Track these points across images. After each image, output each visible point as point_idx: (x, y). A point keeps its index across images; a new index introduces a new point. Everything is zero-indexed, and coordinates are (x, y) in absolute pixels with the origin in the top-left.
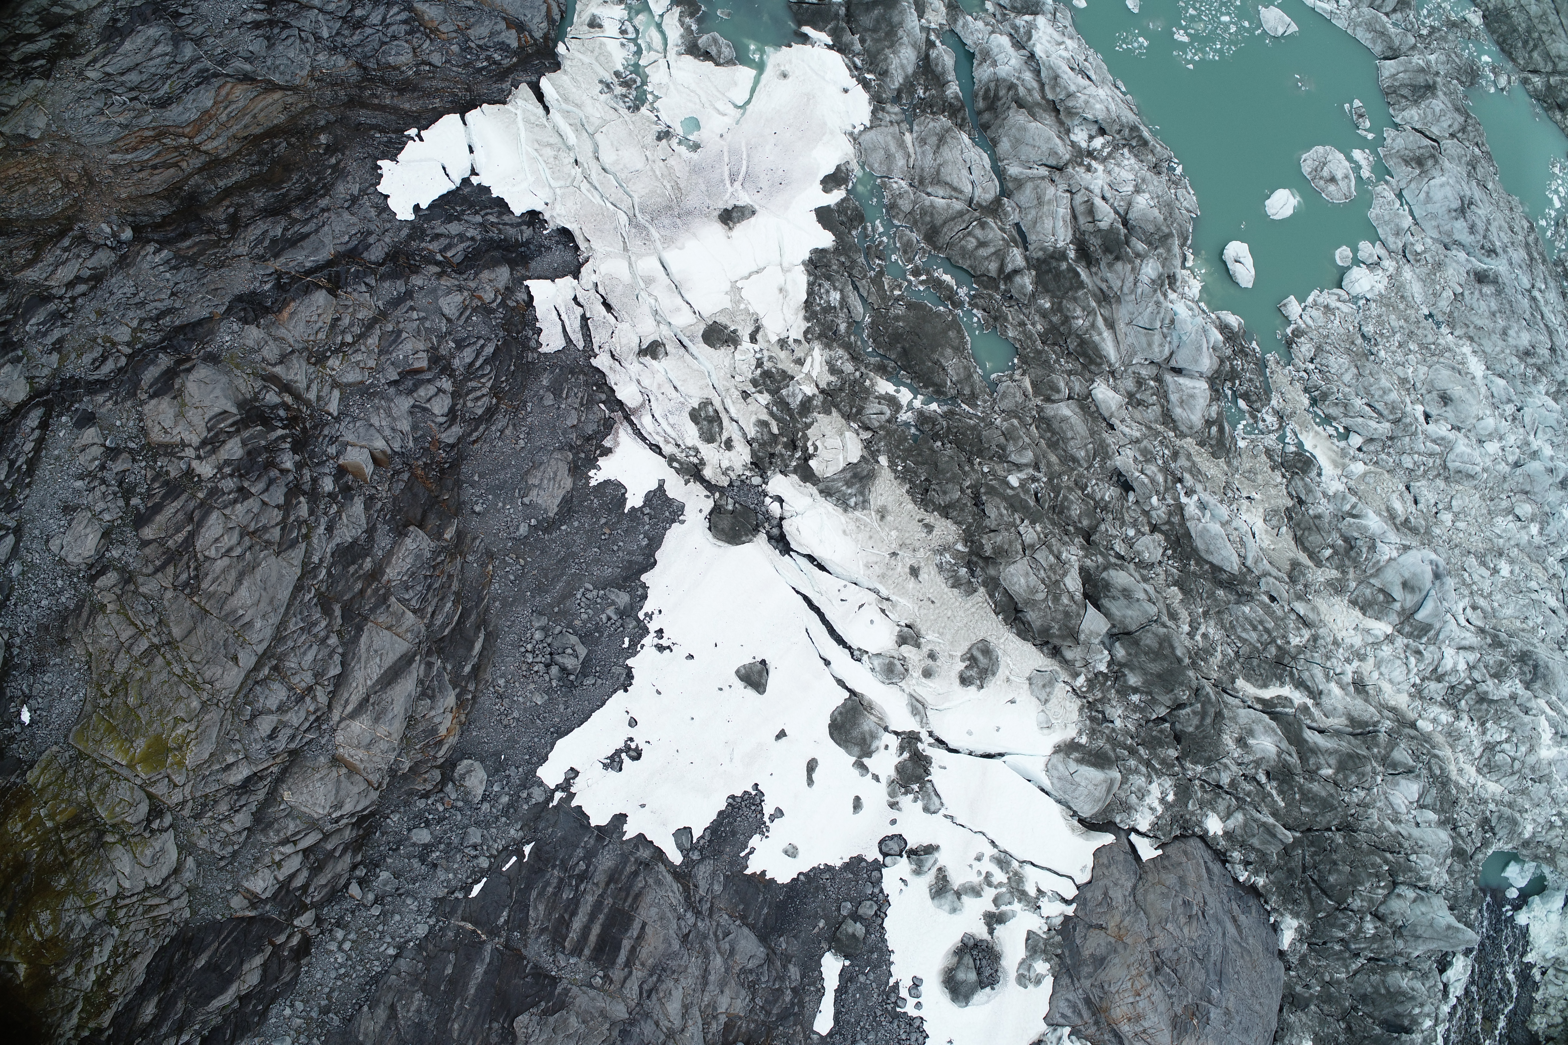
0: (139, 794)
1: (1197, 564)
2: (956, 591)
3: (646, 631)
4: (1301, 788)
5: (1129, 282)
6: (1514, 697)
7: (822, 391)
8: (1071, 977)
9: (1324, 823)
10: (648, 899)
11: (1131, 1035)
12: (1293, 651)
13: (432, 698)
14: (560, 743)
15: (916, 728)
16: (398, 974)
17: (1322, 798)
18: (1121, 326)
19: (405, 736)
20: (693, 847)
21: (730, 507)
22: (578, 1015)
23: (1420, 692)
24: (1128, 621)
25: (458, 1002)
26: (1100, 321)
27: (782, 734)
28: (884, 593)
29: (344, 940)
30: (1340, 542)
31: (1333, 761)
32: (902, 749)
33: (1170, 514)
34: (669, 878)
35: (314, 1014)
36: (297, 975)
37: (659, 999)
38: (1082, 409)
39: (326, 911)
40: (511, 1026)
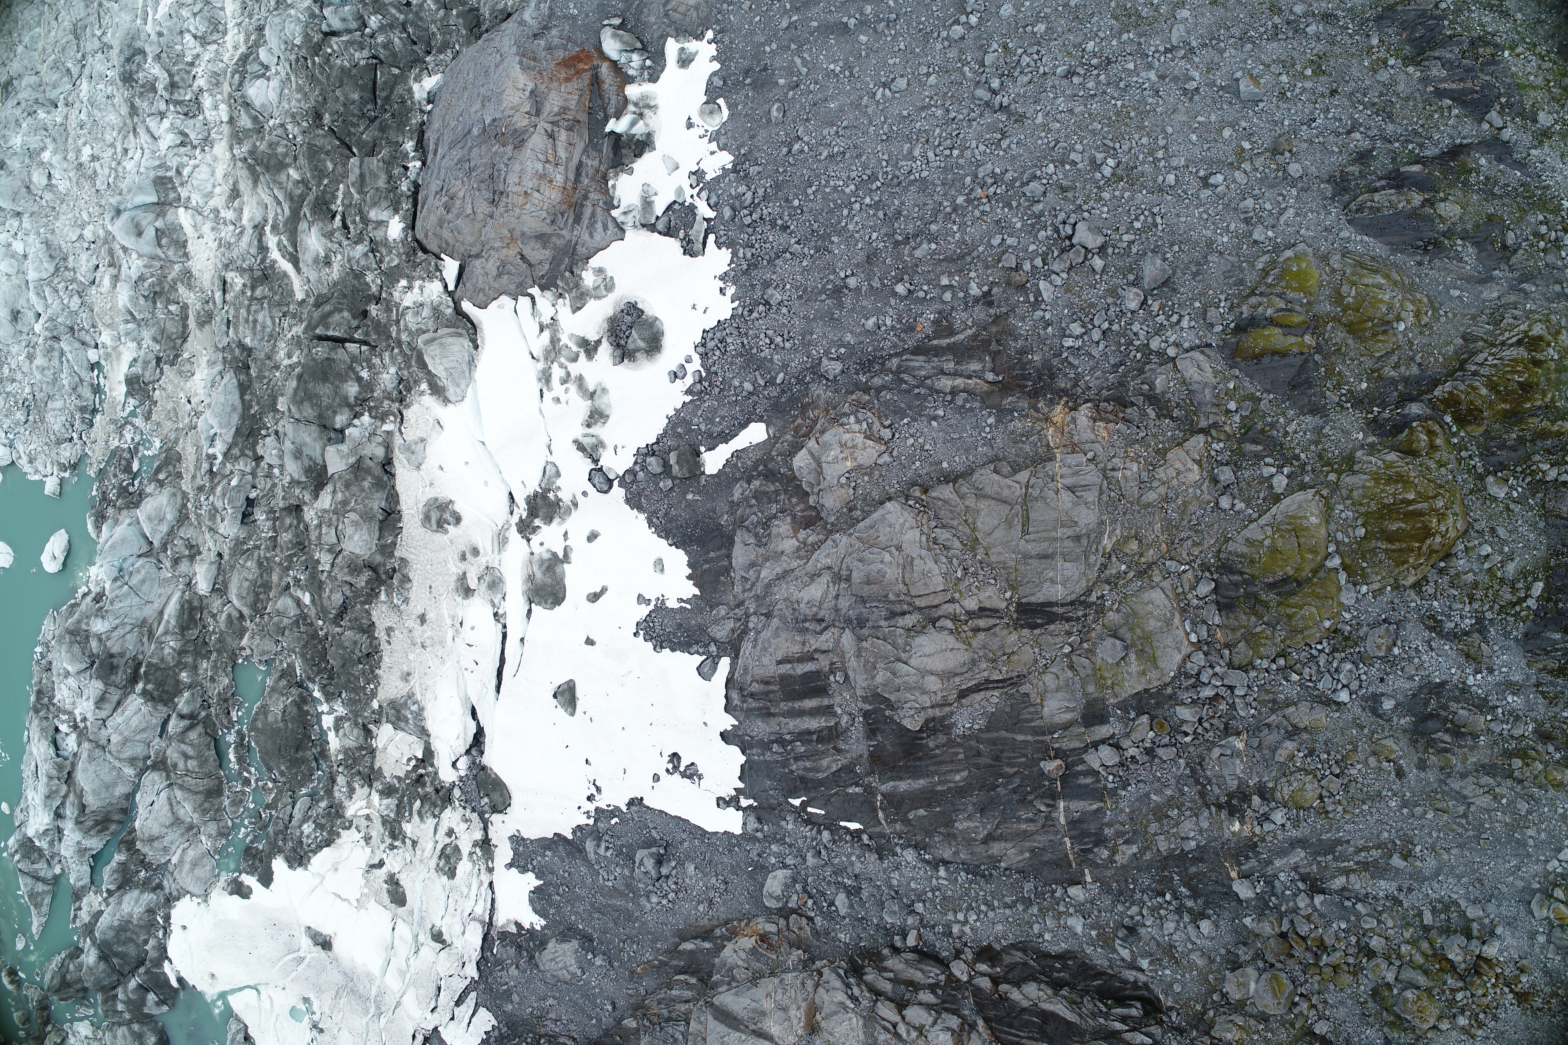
1: (251, 407)
2: (411, 576)
3: (597, 809)
4: (318, 186)
5: (120, 632)
6: (158, 58)
8: (574, 249)
9: (327, 140)
10: (760, 672)
11: (561, 169)
12: (246, 277)
13: (731, 969)
14: (710, 829)
15: (514, 529)
16: (956, 853)
17: (310, 163)
18: (157, 605)
19: (772, 974)
20: (710, 656)
21: (486, 800)
22: (873, 677)
23: (206, 139)
24: (315, 435)
25: (939, 788)
26: (161, 629)
27: (590, 642)
28: (450, 633)
29: (958, 922)
30: (159, 305)
31: (283, 177)
32: (536, 529)
33: (237, 459)
34: (739, 662)
35: (1035, 910)
36: (1012, 946)
37: (820, 608)
38: (226, 587)
39: (945, 954)
40: (921, 731)
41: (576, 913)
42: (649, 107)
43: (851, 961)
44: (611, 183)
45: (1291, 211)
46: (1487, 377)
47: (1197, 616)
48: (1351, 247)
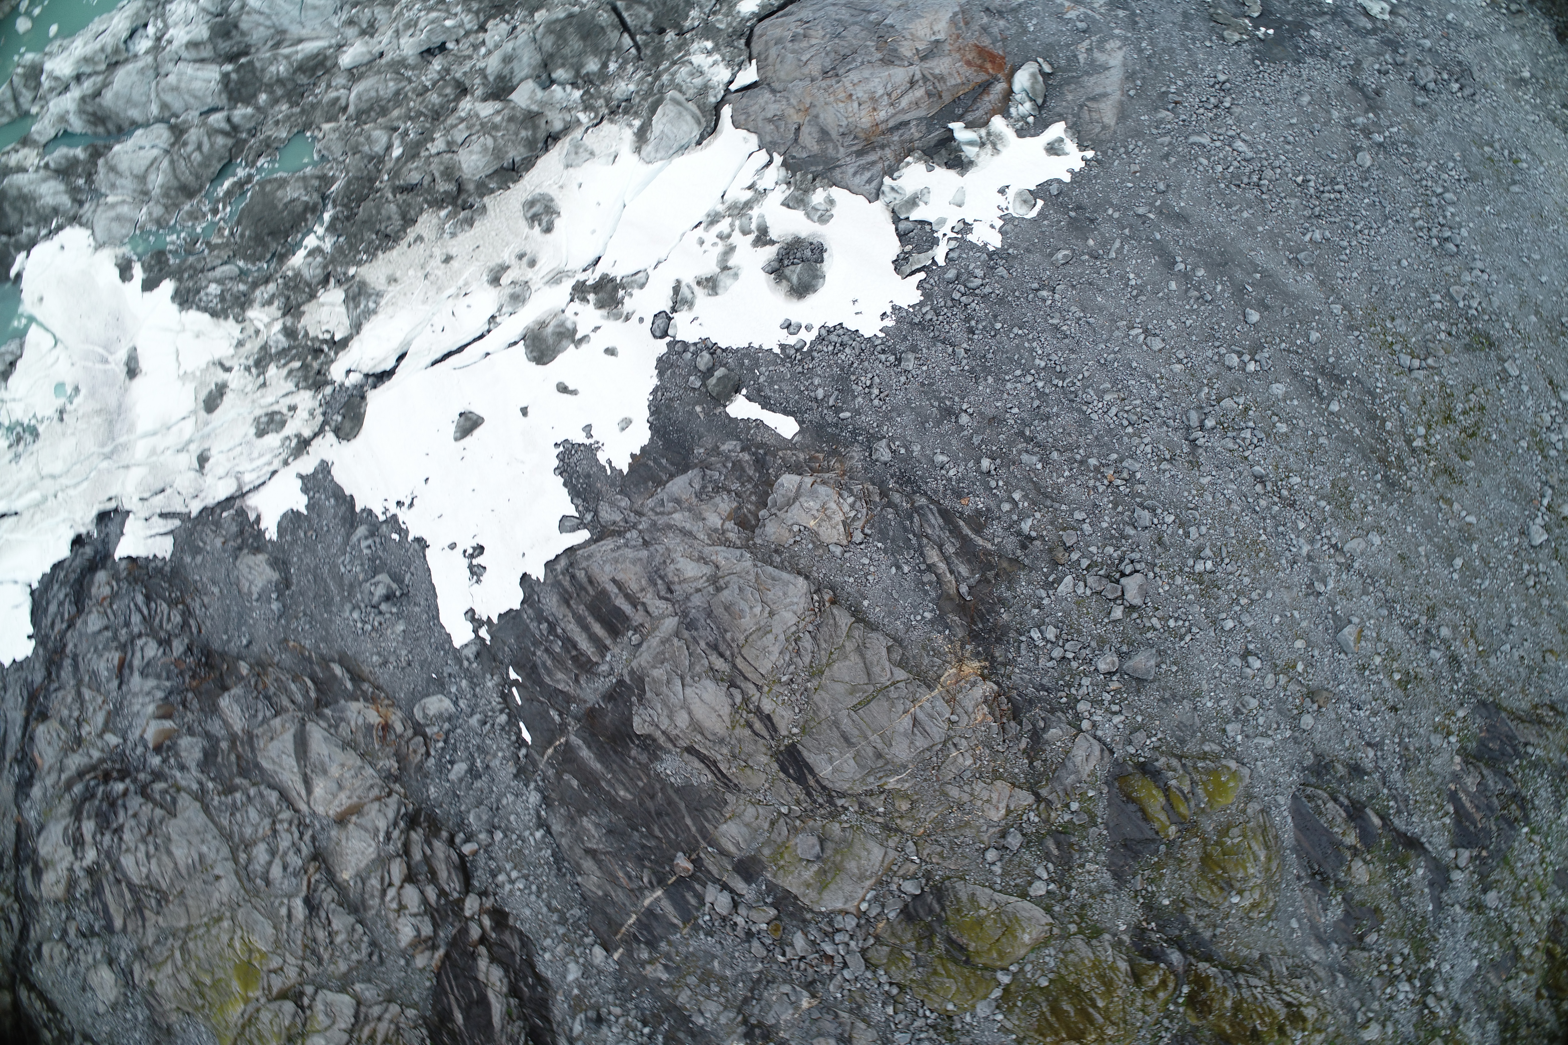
0: (274, 1006)
2: (476, 224)
3: (395, 515)
5: (262, 19)
7: (284, 315)
8: (834, 168)
10: (595, 570)
11: (891, 110)
13: (342, 719)
14: (443, 620)
15: (572, 282)
16: (562, 834)
18: (304, 32)
19: (362, 756)
20: (581, 518)
21: (339, 418)
22: (654, 667)
24: (533, 62)
25: (603, 784)
26: (287, 50)
27: (524, 411)
28: (452, 291)
29: (509, 876)
32: (584, 300)
33: (469, 11)
34: (593, 547)
35: (561, 930)
36: (521, 933)
37: (680, 583)
38: (359, 79)
39: (476, 883)
40: (638, 736)
41: (300, 559)
42: (994, 146)
43: (418, 812)
44: (909, 159)
45: (1270, 743)
46: (1242, 998)
47: (884, 896)
48: (1274, 812)
